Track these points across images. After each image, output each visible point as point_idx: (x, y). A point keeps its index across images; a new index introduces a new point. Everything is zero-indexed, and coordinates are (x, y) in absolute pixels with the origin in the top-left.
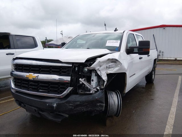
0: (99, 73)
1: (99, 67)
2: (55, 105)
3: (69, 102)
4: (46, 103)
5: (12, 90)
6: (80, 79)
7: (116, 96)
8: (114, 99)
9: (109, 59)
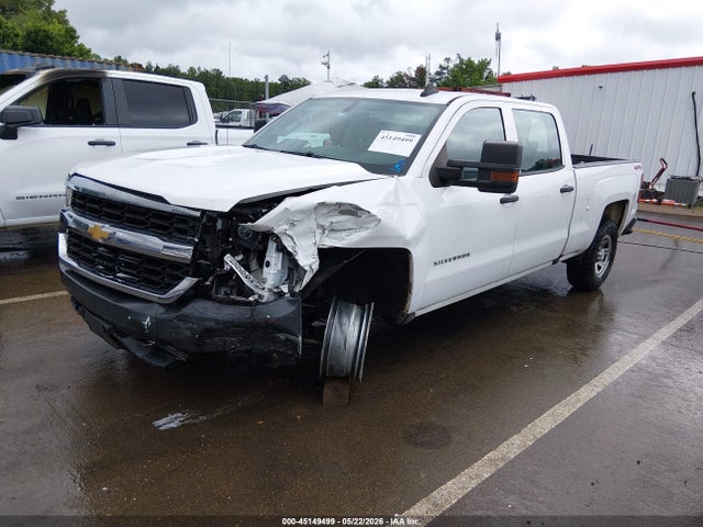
0: (287, 243)
1: (286, 227)
2: (147, 322)
3: (185, 319)
4: (128, 312)
5: (63, 268)
6: (228, 258)
7: (357, 323)
8: (349, 330)
9: (322, 204)
